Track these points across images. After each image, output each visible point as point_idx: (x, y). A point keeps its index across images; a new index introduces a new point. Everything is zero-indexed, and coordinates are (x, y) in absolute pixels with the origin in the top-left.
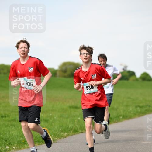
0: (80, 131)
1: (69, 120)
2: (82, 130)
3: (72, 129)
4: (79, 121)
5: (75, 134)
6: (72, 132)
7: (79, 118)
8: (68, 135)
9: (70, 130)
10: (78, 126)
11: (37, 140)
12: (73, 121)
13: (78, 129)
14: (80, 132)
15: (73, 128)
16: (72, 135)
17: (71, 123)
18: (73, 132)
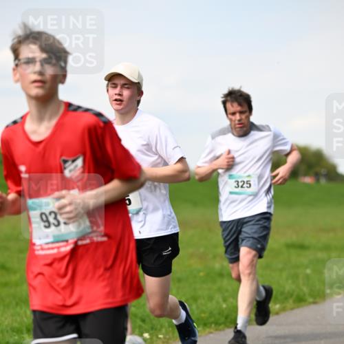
0: (311, 300)
1: (284, 274)
2: (315, 298)
3: (291, 295)
4: (307, 277)
5: (298, 307)
6: (291, 301)
7: (308, 271)
8: (283, 309)
9: (286, 298)
10: (305, 289)
11: (212, 319)
12: (295, 277)
13: (305, 295)
14: (310, 303)
15: (295, 294)
16: (292, 309)
17: (290, 281)
18: (294, 302)
